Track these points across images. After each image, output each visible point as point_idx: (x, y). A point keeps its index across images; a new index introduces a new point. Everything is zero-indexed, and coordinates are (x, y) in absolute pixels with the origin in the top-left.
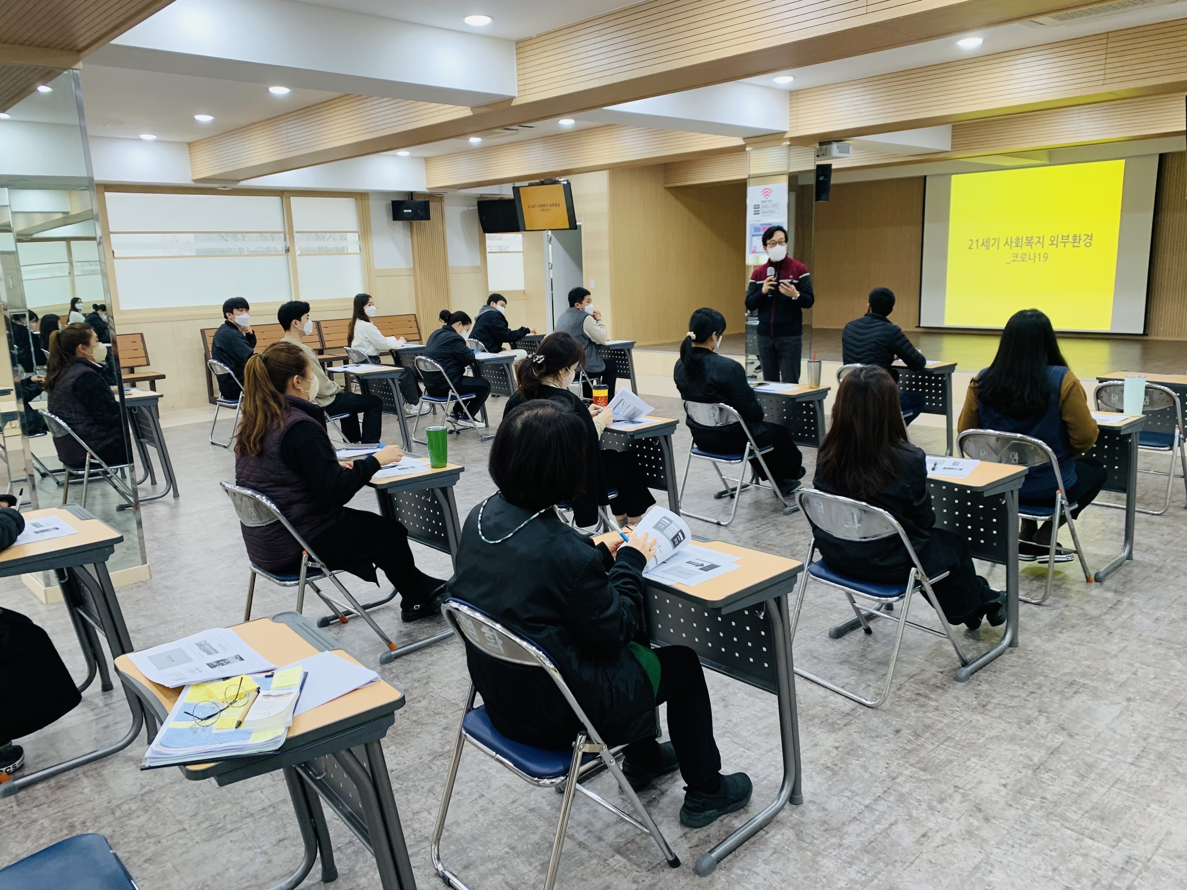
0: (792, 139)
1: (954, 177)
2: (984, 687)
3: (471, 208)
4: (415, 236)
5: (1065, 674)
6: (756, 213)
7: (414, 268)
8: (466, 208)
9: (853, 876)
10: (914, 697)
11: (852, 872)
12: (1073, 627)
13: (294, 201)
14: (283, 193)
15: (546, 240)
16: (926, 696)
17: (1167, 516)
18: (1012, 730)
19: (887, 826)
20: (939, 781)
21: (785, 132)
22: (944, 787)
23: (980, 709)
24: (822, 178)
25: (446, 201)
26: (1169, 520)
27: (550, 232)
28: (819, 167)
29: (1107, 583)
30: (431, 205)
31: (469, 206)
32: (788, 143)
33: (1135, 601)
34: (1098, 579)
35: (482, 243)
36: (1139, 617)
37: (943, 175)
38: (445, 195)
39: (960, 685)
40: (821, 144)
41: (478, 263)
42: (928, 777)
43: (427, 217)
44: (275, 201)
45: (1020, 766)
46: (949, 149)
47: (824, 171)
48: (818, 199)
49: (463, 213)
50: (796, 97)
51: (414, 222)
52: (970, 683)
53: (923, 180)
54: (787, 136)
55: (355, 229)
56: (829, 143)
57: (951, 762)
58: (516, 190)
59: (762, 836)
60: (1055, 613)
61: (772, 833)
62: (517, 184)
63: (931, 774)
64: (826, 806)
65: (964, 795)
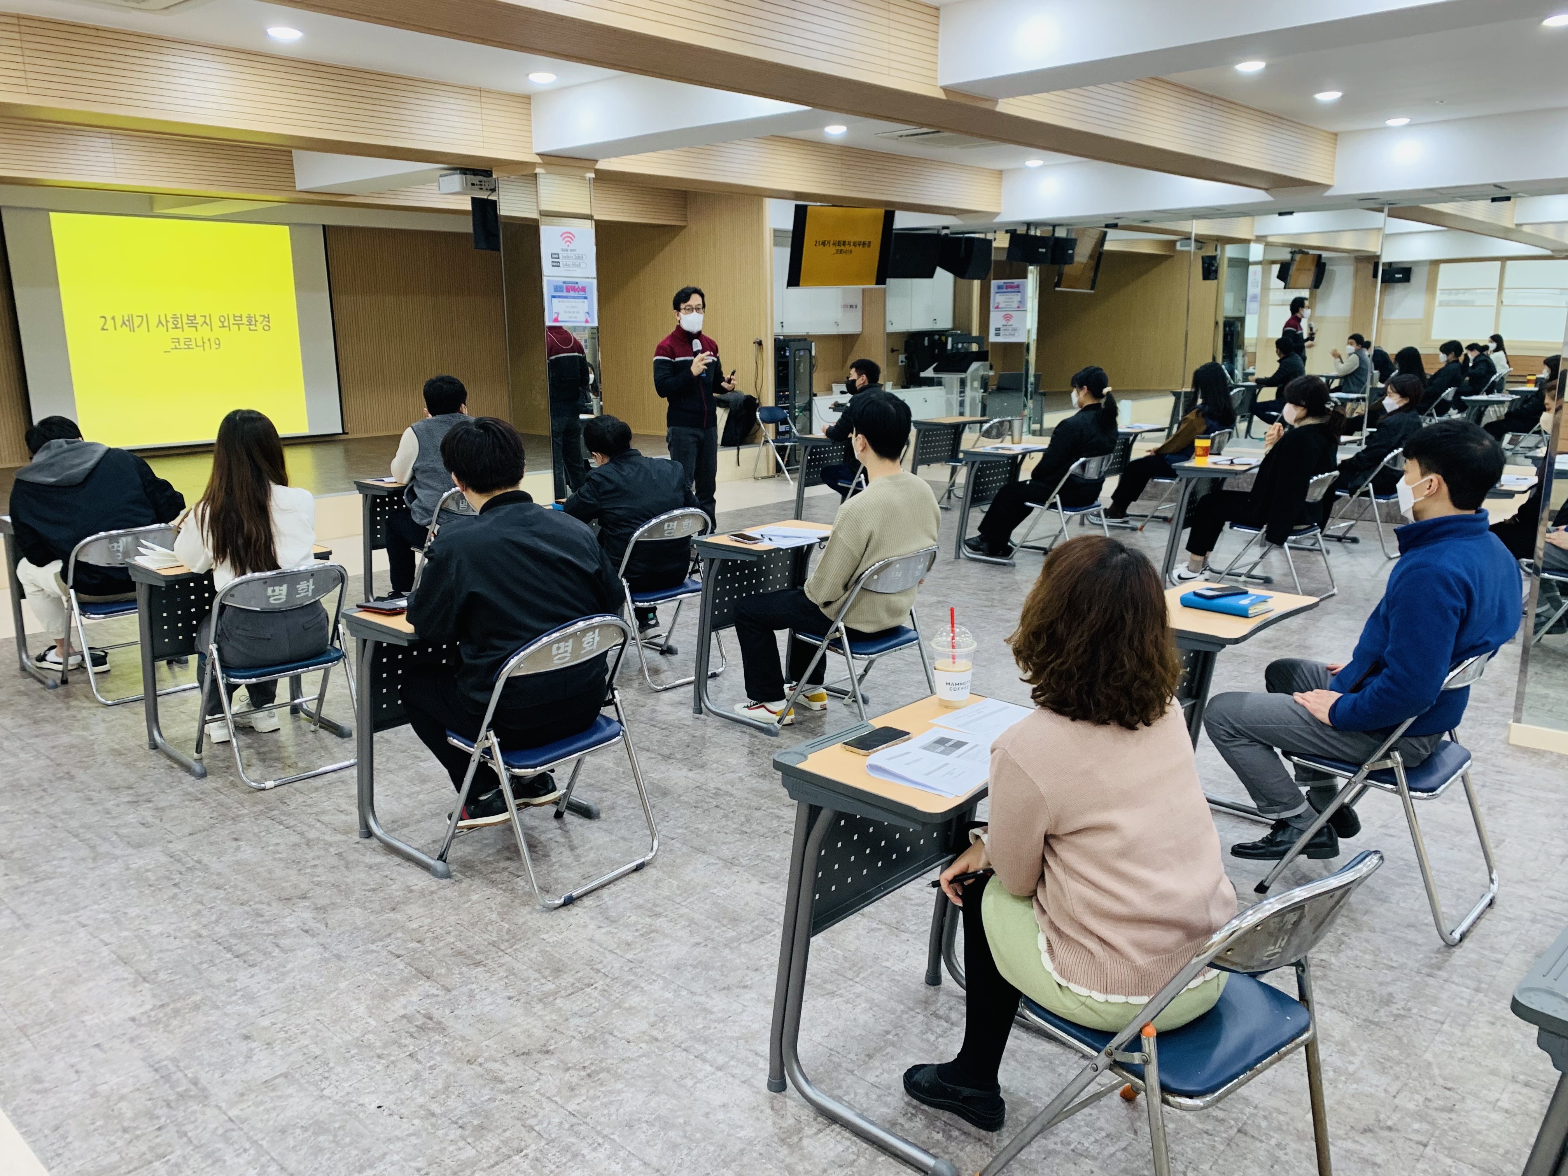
32: (594, 176)
37: (33, 209)
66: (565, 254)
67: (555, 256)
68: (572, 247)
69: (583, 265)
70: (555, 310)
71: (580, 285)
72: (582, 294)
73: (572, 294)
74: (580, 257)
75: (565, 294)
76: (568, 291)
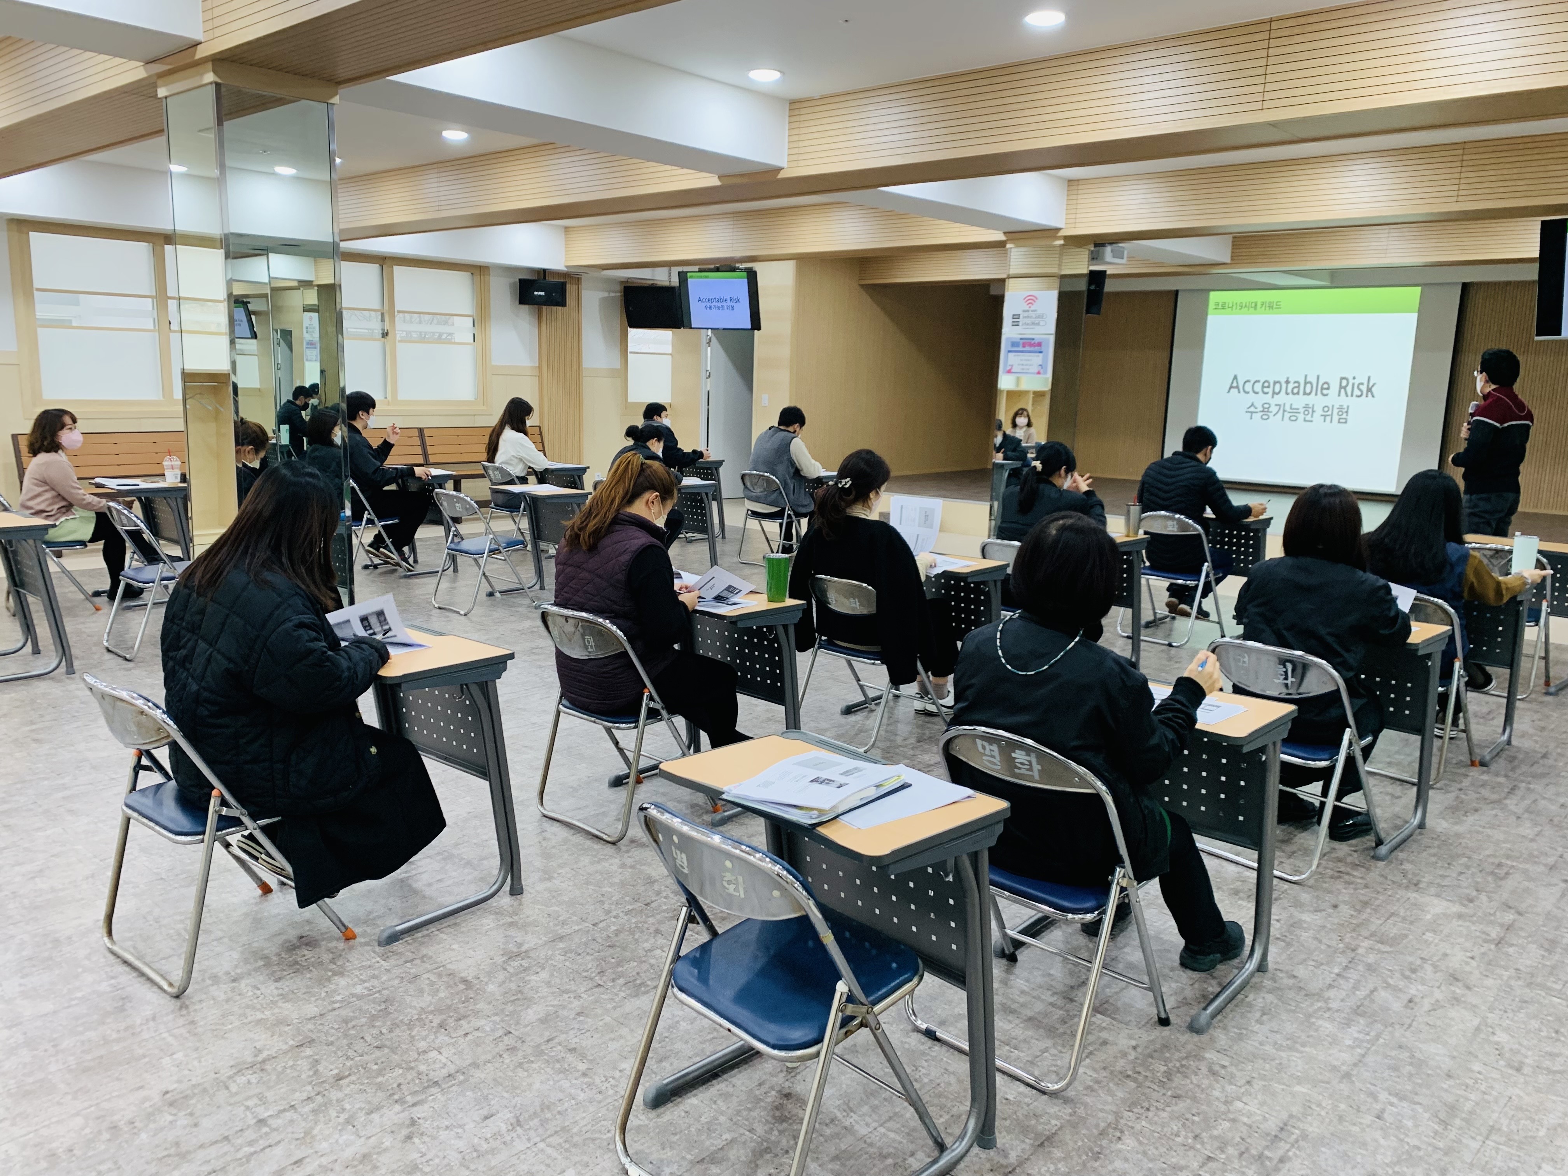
0: (1066, 238)
1: (1212, 294)
2: (1407, 866)
3: (612, 294)
4: (544, 327)
5: (1489, 856)
6: (1016, 324)
7: (540, 367)
8: (606, 294)
9: (1356, 1035)
10: (1336, 874)
11: (1353, 1031)
12: (1476, 810)
13: (399, 271)
14: (385, 261)
15: (704, 341)
16: (1348, 874)
17: (1529, 702)
18: (1456, 908)
19: (1368, 992)
20: (1402, 953)
21: (1059, 229)
22: (1410, 959)
23: (1412, 887)
24: (1093, 287)
25: (584, 284)
26: (1534, 706)
27: (710, 332)
28: (1092, 273)
29: (1494, 767)
30: (568, 287)
31: (610, 292)
32: (1062, 242)
33: (1531, 786)
34: (1483, 764)
35: (624, 339)
36: (1542, 803)
37: (1202, 290)
38: (583, 277)
39: (1381, 864)
40: (1096, 245)
41: (617, 364)
42: (1388, 949)
43: (562, 303)
44: (374, 268)
45: (1480, 941)
46: (1228, 261)
47: (1097, 278)
48: (1087, 313)
49: (604, 300)
50: (1075, 187)
51: (544, 308)
52: (1391, 862)
53: (1173, 297)
54: (1061, 233)
55: (469, 312)
56: (1103, 245)
57: (1406, 936)
58: (683, 277)
59: (1243, 1000)
60: (1451, 796)
61: (1251, 997)
62: (686, 269)
63: (1391, 946)
64: (1295, 973)
65: (1434, 966)
66: (1026, 314)
67: (1016, 317)
68: (1033, 308)
69: (1042, 323)
70: (1010, 363)
71: (1036, 341)
72: (1037, 348)
73: (1028, 348)
74: (1041, 316)
75: (1021, 349)
76: (1024, 346)
